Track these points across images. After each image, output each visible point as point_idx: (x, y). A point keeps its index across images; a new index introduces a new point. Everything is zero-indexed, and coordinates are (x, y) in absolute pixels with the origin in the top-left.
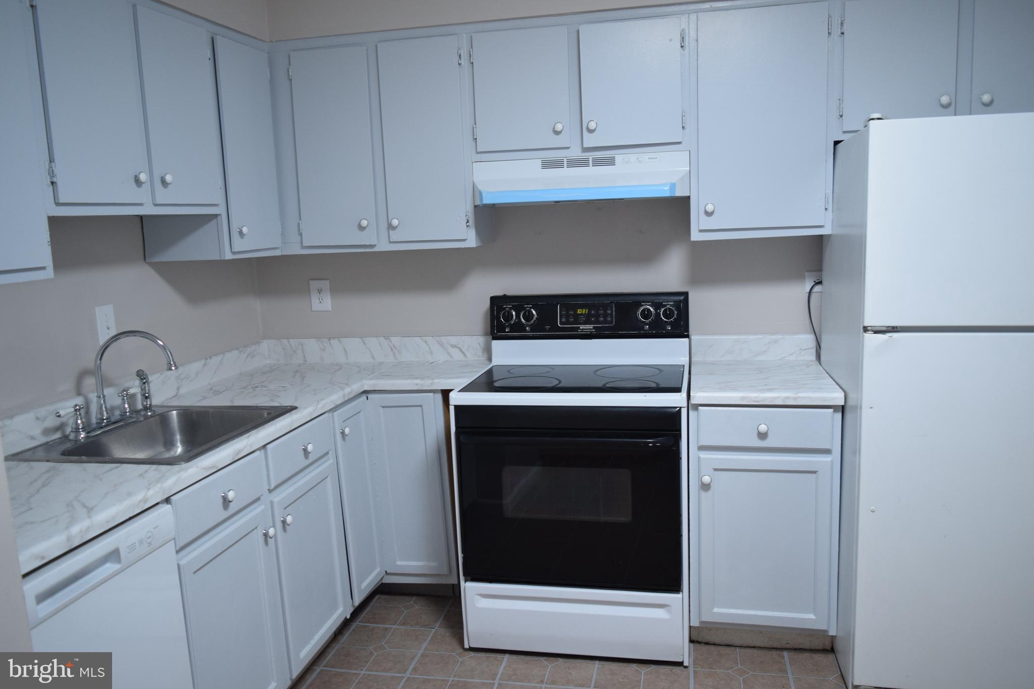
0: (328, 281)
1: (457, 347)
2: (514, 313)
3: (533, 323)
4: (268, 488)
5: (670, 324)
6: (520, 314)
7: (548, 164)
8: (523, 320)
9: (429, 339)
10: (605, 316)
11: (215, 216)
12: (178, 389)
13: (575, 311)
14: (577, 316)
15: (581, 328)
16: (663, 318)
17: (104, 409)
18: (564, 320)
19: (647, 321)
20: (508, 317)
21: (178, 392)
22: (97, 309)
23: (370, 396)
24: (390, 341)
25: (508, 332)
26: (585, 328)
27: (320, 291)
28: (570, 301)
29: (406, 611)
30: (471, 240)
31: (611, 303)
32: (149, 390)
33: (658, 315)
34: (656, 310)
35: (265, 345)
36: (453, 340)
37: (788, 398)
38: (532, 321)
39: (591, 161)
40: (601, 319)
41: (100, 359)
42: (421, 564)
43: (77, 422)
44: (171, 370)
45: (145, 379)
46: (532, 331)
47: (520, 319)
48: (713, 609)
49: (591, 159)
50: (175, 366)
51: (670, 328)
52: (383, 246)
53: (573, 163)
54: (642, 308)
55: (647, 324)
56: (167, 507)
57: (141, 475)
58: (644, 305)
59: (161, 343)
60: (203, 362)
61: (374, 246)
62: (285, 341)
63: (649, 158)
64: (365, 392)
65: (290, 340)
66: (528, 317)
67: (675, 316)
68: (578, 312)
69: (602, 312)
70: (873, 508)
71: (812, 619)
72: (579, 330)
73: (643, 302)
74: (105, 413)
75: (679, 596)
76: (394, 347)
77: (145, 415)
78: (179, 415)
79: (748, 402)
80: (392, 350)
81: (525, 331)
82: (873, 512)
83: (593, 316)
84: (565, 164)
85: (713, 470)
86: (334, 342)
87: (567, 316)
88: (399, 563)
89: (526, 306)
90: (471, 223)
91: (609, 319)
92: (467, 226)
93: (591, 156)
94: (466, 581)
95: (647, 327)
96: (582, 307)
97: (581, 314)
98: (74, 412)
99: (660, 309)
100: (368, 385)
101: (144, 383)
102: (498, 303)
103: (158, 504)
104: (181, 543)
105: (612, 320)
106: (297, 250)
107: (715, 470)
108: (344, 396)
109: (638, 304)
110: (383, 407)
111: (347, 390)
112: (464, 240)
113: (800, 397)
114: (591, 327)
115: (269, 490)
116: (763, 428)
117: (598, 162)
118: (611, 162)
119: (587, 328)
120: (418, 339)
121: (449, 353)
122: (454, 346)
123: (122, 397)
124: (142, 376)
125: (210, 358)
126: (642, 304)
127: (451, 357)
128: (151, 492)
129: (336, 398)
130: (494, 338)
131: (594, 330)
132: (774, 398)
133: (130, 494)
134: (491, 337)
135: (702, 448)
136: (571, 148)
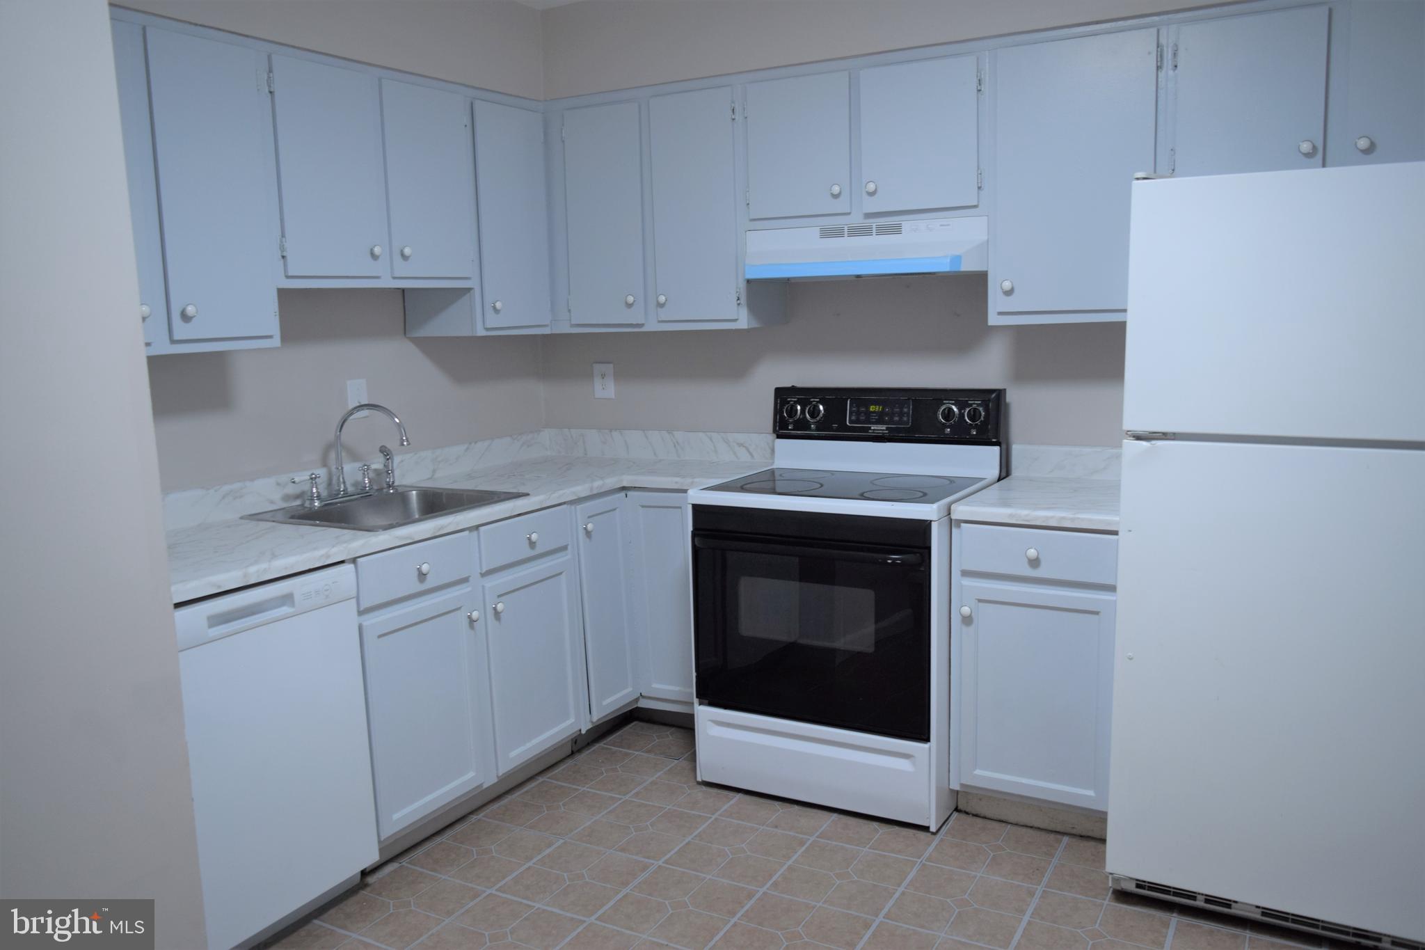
0: (611, 365)
1: (744, 446)
2: (799, 408)
3: (820, 420)
4: (479, 571)
5: (976, 427)
6: (805, 409)
7: (827, 233)
8: (807, 415)
9: (714, 435)
10: (901, 414)
11: (469, 290)
12: (434, 471)
13: (868, 408)
14: (868, 413)
15: (872, 428)
16: (966, 418)
17: (341, 480)
18: (853, 418)
19: (948, 423)
20: (792, 412)
21: (433, 475)
22: (348, 382)
23: (630, 493)
24: (674, 436)
25: (791, 430)
26: (876, 428)
27: (603, 376)
28: (862, 396)
29: (657, 740)
30: (743, 320)
31: (909, 399)
32: (392, 467)
33: (961, 415)
34: (960, 410)
35: (547, 435)
36: (741, 437)
37: (1063, 518)
38: (818, 418)
39: (874, 229)
40: (896, 419)
41: (340, 431)
42: (677, 689)
43: (312, 490)
44: (403, 445)
45: (388, 455)
46: (818, 429)
47: (805, 415)
48: (974, 770)
49: (874, 227)
50: (408, 441)
51: (975, 433)
52: (652, 326)
53: (856, 231)
54: (943, 408)
55: (948, 427)
56: (351, 566)
57: (337, 537)
58: (945, 404)
59: (397, 420)
60: (466, 446)
61: (641, 325)
62: (566, 430)
63: (941, 225)
64: (624, 488)
65: (571, 430)
66: (814, 413)
67: (982, 419)
68: (871, 410)
69: (898, 410)
70: (1130, 654)
71: (1090, 796)
72: (870, 431)
73: (946, 400)
74: (342, 486)
75: (926, 746)
76: (677, 442)
77: (387, 492)
78: (418, 495)
79: (1017, 520)
80: (675, 446)
81: (809, 429)
82: (1131, 659)
83: (887, 414)
84: (874, 231)
85: (977, 601)
86: (616, 434)
87: (858, 413)
88: (655, 686)
89: (812, 400)
90: (743, 300)
91: (905, 419)
92: (739, 304)
93: (874, 223)
94: (700, 704)
95: (949, 430)
96: (876, 403)
97: (874, 412)
98: (310, 481)
99: (965, 409)
100: (627, 481)
101: (388, 459)
102: (783, 396)
103: (342, 562)
104: (365, 604)
105: (908, 421)
106: (565, 329)
107: (980, 601)
108: (591, 489)
109: (939, 402)
110: (643, 507)
111: (598, 483)
112: (735, 320)
113: (1079, 518)
114: (884, 427)
115: (481, 573)
116: (1032, 553)
117: (882, 231)
118: (896, 230)
119: (879, 428)
120: (701, 434)
121: (735, 453)
122: (741, 445)
123: (362, 472)
124: (385, 452)
125: (476, 442)
126: (945, 402)
127: (737, 457)
128: (335, 550)
129: (581, 490)
130: (779, 437)
131: (887, 432)
132: (1047, 518)
133: (315, 549)
134: (775, 436)
135: (965, 573)
136: (852, 214)
